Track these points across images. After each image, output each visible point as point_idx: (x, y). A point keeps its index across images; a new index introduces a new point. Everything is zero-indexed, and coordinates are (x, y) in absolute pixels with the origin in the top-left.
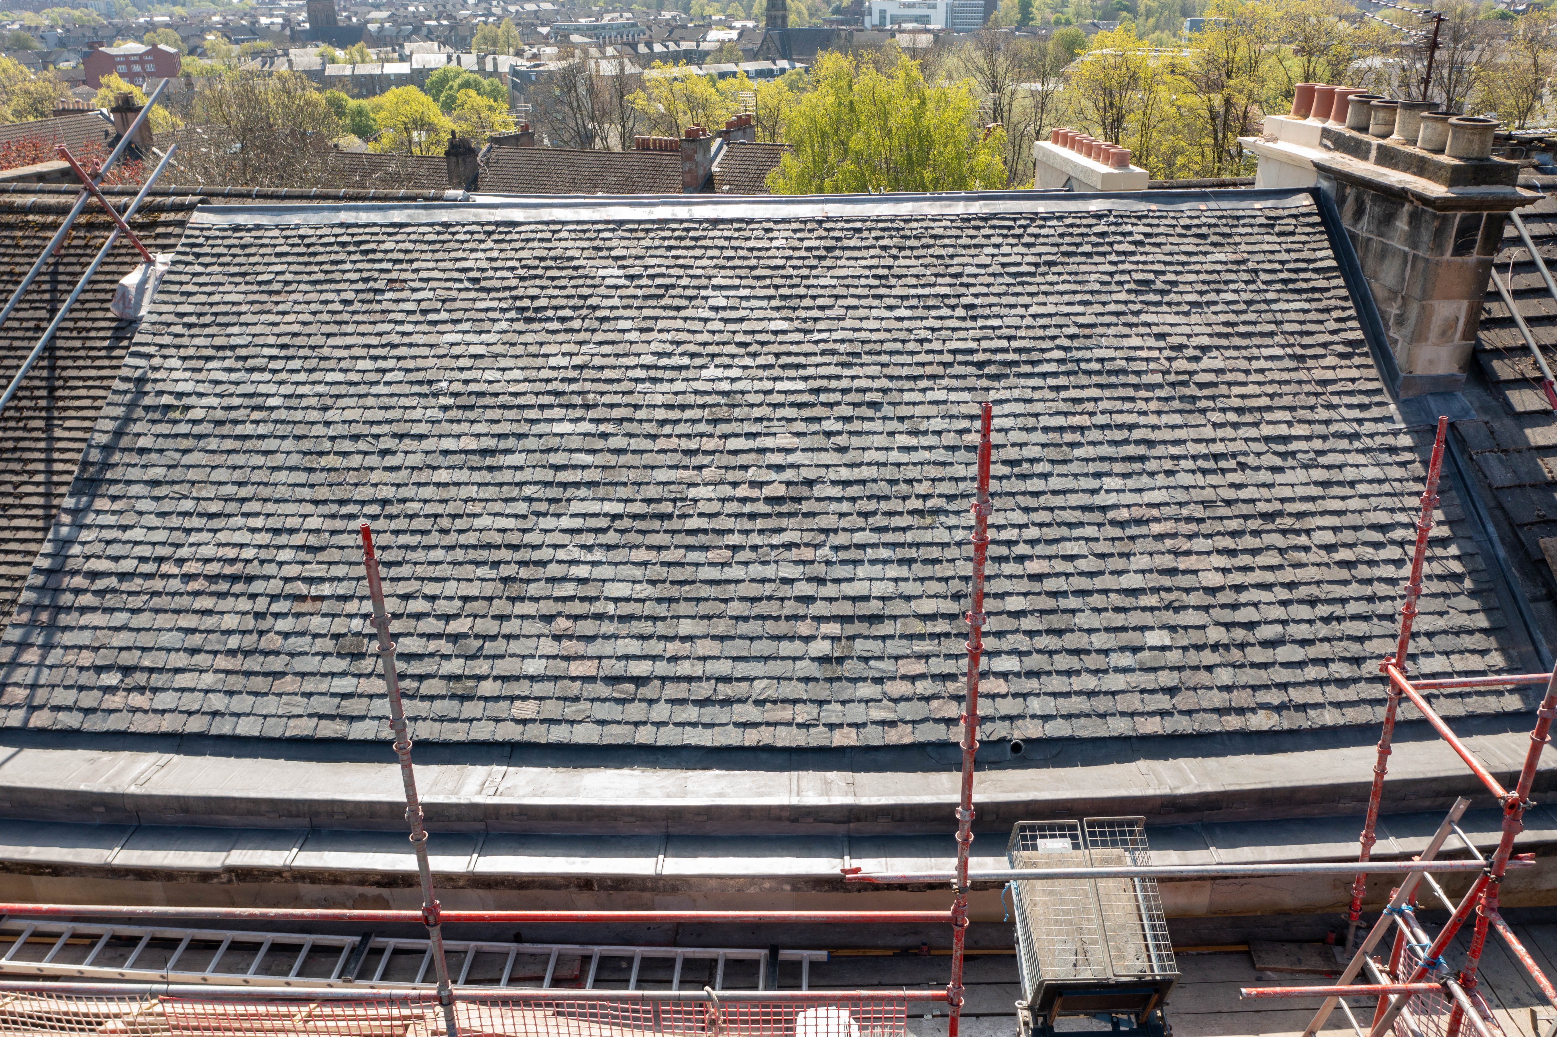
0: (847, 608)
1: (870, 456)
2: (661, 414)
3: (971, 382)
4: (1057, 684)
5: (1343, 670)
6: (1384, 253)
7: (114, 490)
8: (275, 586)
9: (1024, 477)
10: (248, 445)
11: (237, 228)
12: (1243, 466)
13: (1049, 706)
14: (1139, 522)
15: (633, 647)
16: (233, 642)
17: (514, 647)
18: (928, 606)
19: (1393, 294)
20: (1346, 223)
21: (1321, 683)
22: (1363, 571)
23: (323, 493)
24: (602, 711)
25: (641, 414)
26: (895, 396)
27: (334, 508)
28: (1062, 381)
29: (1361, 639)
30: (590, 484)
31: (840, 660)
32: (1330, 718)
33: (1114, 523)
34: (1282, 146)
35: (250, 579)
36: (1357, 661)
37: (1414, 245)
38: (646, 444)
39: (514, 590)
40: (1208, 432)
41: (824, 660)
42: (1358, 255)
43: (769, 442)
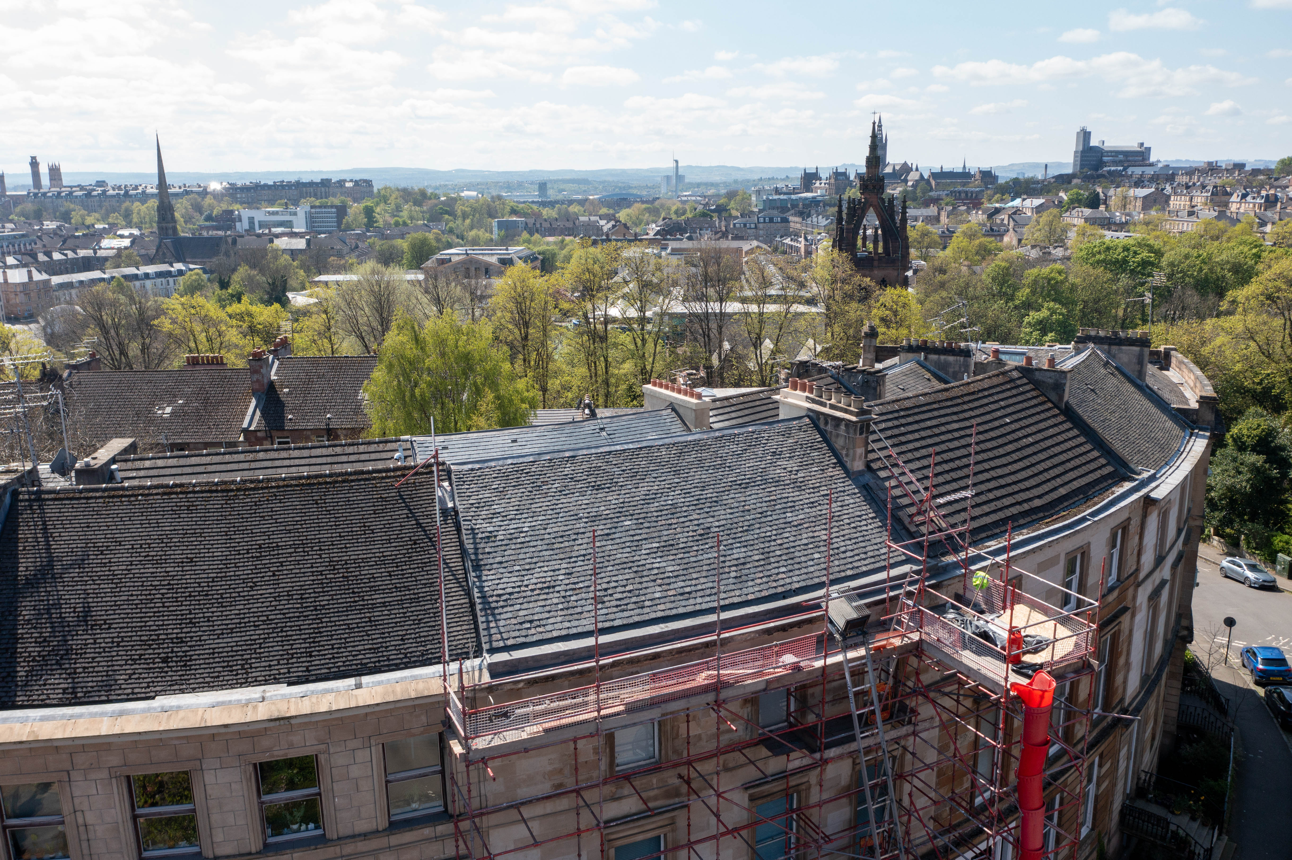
0: (735, 562)
1: (722, 517)
2: (655, 514)
3: (739, 490)
4: (797, 572)
5: (863, 556)
6: (838, 436)
7: (488, 567)
8: (563, 587)
9: (766, 517)
10: (526, 545)
11: (472, 470)
12: (820, 504)
13: (798, 579)
14: (800, 525)
15: (682, 584)
16: (560, 606)
17: (649, 590)
18: (757, 558)
19: (843, 448)
20: (822, 426)
21: (859, 560)
22: (859, 529)
23: (562, 556)
24: (684, 603)
25: (649, 515)
26: (720, 498)
27: (568, 560)
28: (764, 486)
29: (865, 547)
30: (645, 539)
31: (740, 577)
32: (864, 569)
33: (794, 526)
34: (790, 400)
35: (554, 587)
36: (866, 553)
37: (848, 433)
38: (655, 524)
39: (640, 574)
40: (807, 496)
41: (736, 577)
42: (828, 436)
43: (691, 518)
